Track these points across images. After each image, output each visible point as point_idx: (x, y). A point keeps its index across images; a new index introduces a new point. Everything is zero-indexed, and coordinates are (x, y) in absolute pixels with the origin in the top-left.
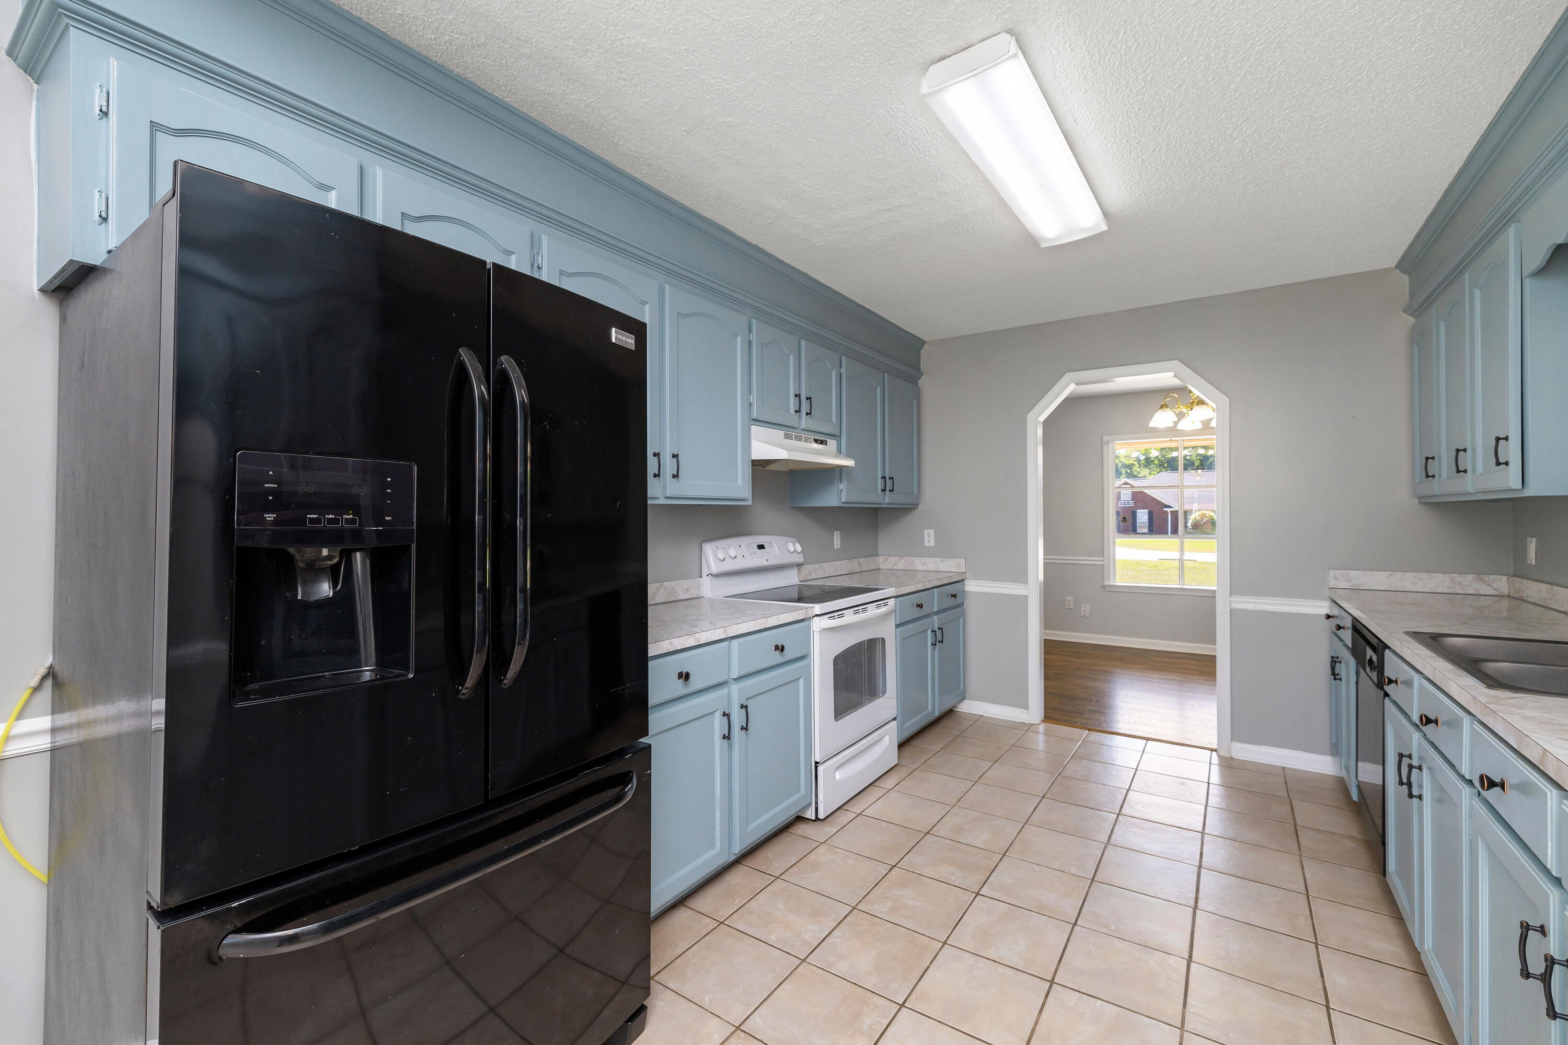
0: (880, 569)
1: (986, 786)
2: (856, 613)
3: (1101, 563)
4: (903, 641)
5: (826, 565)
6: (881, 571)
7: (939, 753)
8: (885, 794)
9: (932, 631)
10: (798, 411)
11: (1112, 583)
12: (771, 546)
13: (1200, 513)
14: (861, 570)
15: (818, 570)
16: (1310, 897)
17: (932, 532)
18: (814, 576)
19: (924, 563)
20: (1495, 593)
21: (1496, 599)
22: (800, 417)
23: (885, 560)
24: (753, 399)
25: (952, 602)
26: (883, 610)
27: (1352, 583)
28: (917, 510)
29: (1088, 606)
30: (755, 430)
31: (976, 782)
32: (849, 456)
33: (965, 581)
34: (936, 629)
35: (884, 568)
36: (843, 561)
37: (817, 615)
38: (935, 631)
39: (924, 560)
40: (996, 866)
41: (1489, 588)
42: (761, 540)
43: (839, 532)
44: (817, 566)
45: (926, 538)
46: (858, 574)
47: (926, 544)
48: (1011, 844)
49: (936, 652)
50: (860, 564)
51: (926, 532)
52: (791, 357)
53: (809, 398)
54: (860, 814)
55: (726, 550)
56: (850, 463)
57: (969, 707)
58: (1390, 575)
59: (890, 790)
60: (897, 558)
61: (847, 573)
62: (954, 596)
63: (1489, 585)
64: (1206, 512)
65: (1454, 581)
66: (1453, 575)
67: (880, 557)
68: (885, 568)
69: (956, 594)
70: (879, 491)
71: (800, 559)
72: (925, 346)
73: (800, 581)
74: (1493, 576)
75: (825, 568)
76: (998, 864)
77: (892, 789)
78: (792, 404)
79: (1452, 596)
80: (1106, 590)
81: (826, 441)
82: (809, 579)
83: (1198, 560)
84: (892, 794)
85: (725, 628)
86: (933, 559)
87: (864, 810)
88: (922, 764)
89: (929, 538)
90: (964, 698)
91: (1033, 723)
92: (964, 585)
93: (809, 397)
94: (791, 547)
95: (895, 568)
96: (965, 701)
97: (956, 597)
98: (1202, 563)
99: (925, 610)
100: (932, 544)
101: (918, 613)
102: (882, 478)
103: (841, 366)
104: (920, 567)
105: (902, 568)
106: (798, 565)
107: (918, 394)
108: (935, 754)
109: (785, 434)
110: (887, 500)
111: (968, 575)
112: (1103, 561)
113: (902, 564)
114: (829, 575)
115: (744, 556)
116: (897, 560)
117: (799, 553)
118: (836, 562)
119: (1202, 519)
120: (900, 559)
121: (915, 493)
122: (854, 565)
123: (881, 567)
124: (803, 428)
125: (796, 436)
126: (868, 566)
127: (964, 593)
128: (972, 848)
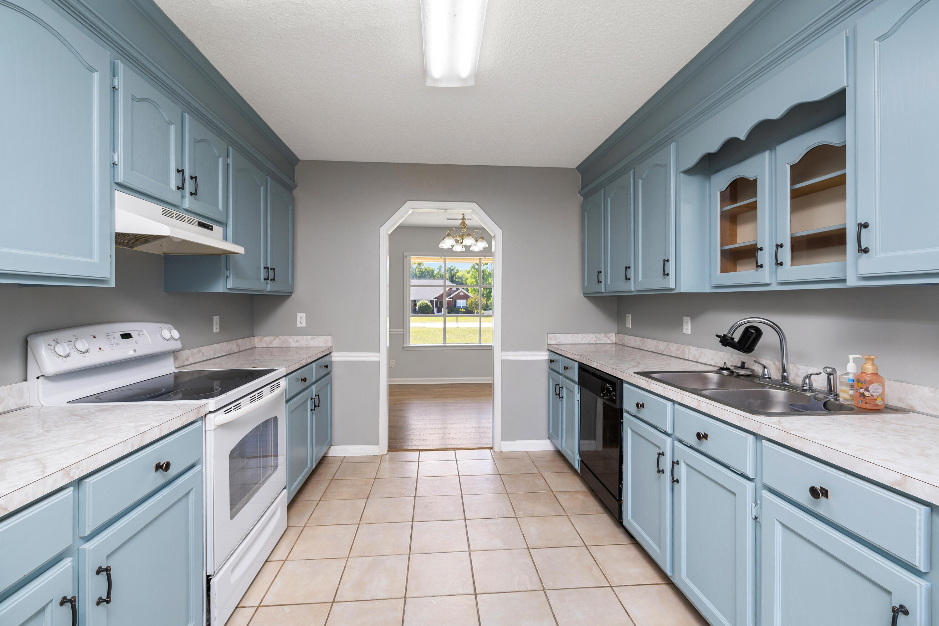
0: (255, 348)
1: (368, 525)
2: (252, 400)
3: (402, 333)
4: (291, 412)
5: (204, 349)
6: (256, 350)
7: (321, 502)
8: (281, 568)
9: (312, 399)
10: (181, 188)
11: (408, 345)
12: (140, 332)
13: (422, 301)
14: (239, 351)
15: (196, 354)
16: (588, 547)
17: (304, 315)
18: (191, 361)
19: (297, 341)
20: (611, 342)
21: (611, 345)
22: (183, 197)
23: (261, 340)
24: (119, 157)
25: (325, 371)
26: (277, 391)
27: (557, 341)
28: (291, 297)
29: (394, 360)
30: (120, 196)
31: (359, 524)
32: (236, 242)
33: (332, 353)
34: (314, 397)
35: (259, 346)
36: (222, 344)
37: (210, 412)
38: (314, 399)
39: (296, 338)
40: (403, 614)
41: (608, 339)
42: (126, 328)
43: (218, 317)
44: (195, 350)
45: (298, 320)
46: (236, 354)
47: (299, 325)
48: (407, 582)
49: (314, 416)
50: (238, 345)
51: (299, 315)
52: (172, 127)
53: (195, 178)
54: (259, 606)
55: (72, 343)
56: (240, 250)
57: (336, 451)
58: (573, 336)
59: (285, 562)
60: (271, 338)
61: (225, 354)
62: (326, 367)
63: (609, 339)
64: (424, 301)
65: (597, 337)
66: (596, 334)
67: (256, 337)
68: (261, 347)
69: (327, 365)
70: (262, 280)
71: (178, 345)
72: (299, 163)
73: (176, 368)
74: (610, 334)
75: (204, 352)
76: (404, 611)
77: (286, 560)
78: (173, 181)
79: (596, 345)
80: (405, 349)
81: (212, 227)
82: (186, 364)
83: (426, 327)
84: (289, 565)
85: (68, 469)
86: (305, 337)
87: (262, 599)
88: (309, 519)
89: (301, 320)
90: (331, 446)
91: (382, 454)
92: (331, 357)
93: (193, 176)
94: (166, 334)
95: (270, 346)
96: (332, 447)
97: (327, 368)
98: (428, 328)
99: (308, 383)
100: (304, 325)
101: (302, 385)
102: (265, 268)
103: (228, 157)
104: (293, 344)
105: (277, 346)
106: (174, 352)
107: (293, 202)
108: (317, 504)
109: (163, 210)
110: (269, 287)
111: (333, 349)
112: (403, 331)
113: (276, 342)
114: (208, 358)
115: (100, 349)
116: (272, 339)
117: (176, 340)
118: (215, 345)
119: (423, 305)
120: (275, 338)
121: (290, 283)
122: (233, 346)
123: (256, 345)
124: (186, 207)
125: (176, 214)
126: (245, 346)
127: (331, 362)
128: (377, 603)
